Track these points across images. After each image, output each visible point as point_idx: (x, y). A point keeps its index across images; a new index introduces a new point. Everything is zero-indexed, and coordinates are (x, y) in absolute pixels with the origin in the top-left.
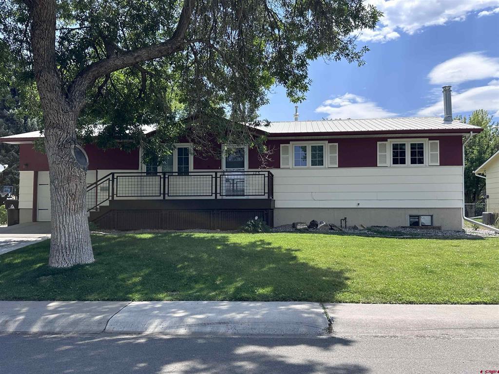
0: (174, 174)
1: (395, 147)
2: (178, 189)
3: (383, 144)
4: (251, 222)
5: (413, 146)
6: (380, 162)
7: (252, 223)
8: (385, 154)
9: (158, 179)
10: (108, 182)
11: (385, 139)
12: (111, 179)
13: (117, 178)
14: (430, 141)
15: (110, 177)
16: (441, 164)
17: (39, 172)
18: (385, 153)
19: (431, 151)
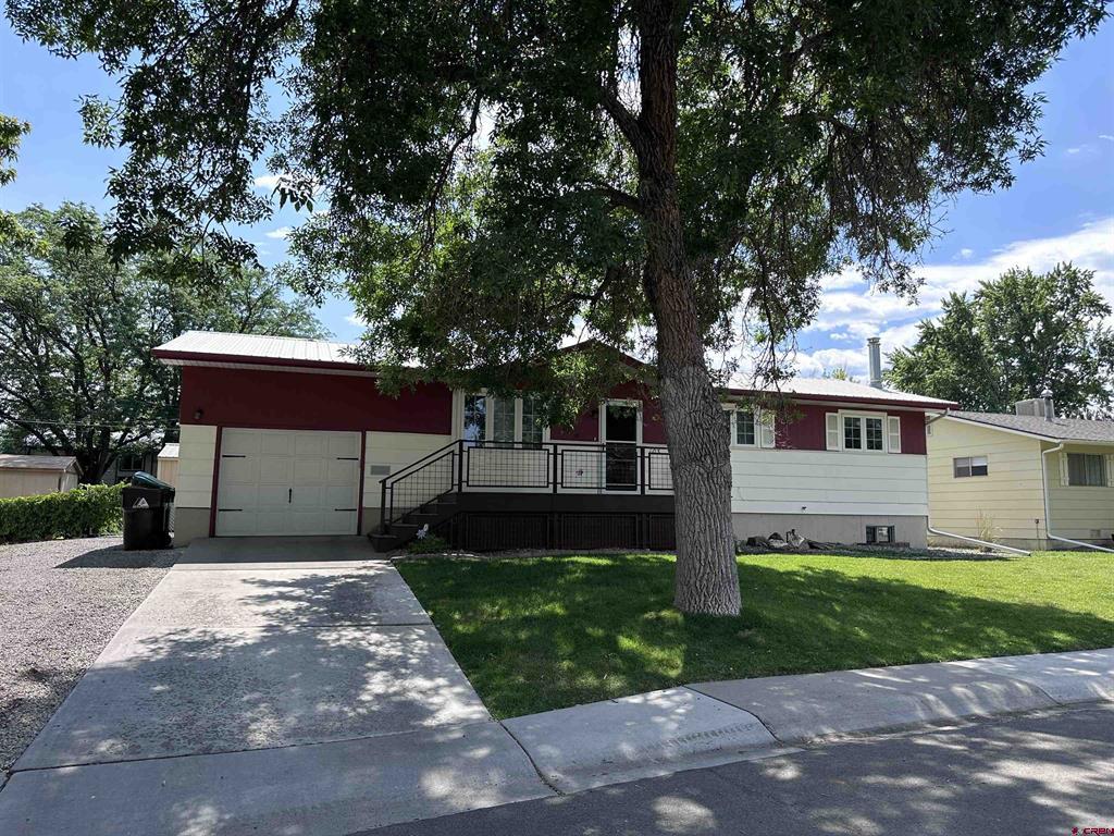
0: (516, 446)
1: (848, 422)
2: (521, 473)
3: (833, 416)
5: (870, 423)
6: (830, 444)
9: (543, 455)
10: (450, 456)
11: (835, 410)
12: (457, 452)
13: (468, 451)
14: (890, 417)
15: (456, 448)
16: (903, 452)
17: (224, 429)
18: (835, 431)
19: (891, 432)
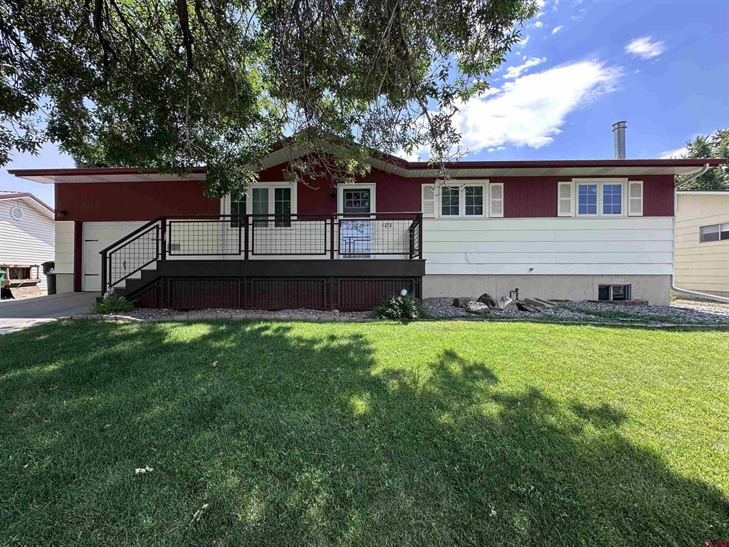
1: (582, 189)
3: (566, 185)
4: (397, 301)
6: (562, 211)
7: (399, 302)
8: (568, 199)
10: (155, 230)
11: (568, 179)
12: (160, 227)
13: (170, 226)
14: (631, 184)
15: (160, 223)
16: (645, 215)
17: (85, 223)
19: (631, 196)
